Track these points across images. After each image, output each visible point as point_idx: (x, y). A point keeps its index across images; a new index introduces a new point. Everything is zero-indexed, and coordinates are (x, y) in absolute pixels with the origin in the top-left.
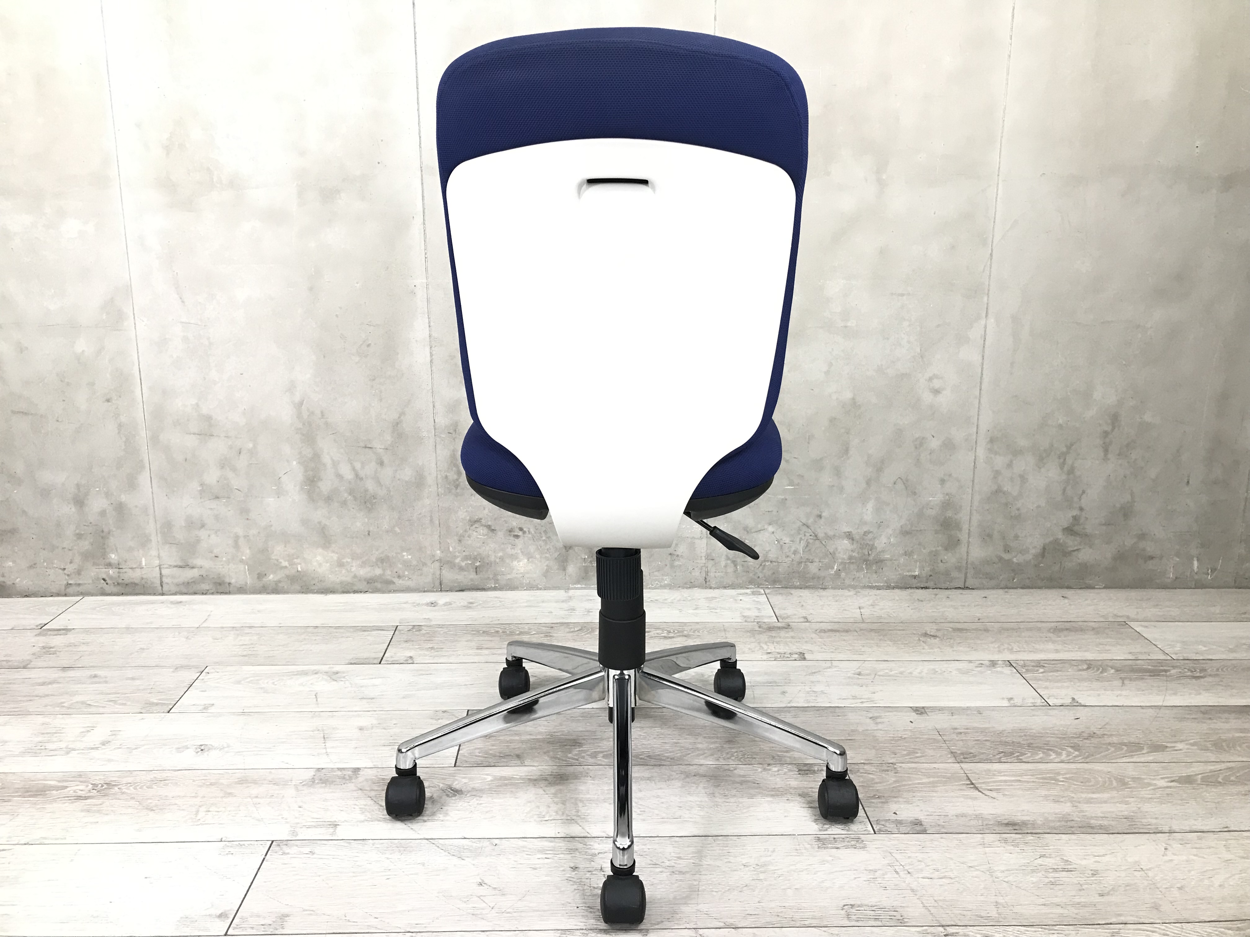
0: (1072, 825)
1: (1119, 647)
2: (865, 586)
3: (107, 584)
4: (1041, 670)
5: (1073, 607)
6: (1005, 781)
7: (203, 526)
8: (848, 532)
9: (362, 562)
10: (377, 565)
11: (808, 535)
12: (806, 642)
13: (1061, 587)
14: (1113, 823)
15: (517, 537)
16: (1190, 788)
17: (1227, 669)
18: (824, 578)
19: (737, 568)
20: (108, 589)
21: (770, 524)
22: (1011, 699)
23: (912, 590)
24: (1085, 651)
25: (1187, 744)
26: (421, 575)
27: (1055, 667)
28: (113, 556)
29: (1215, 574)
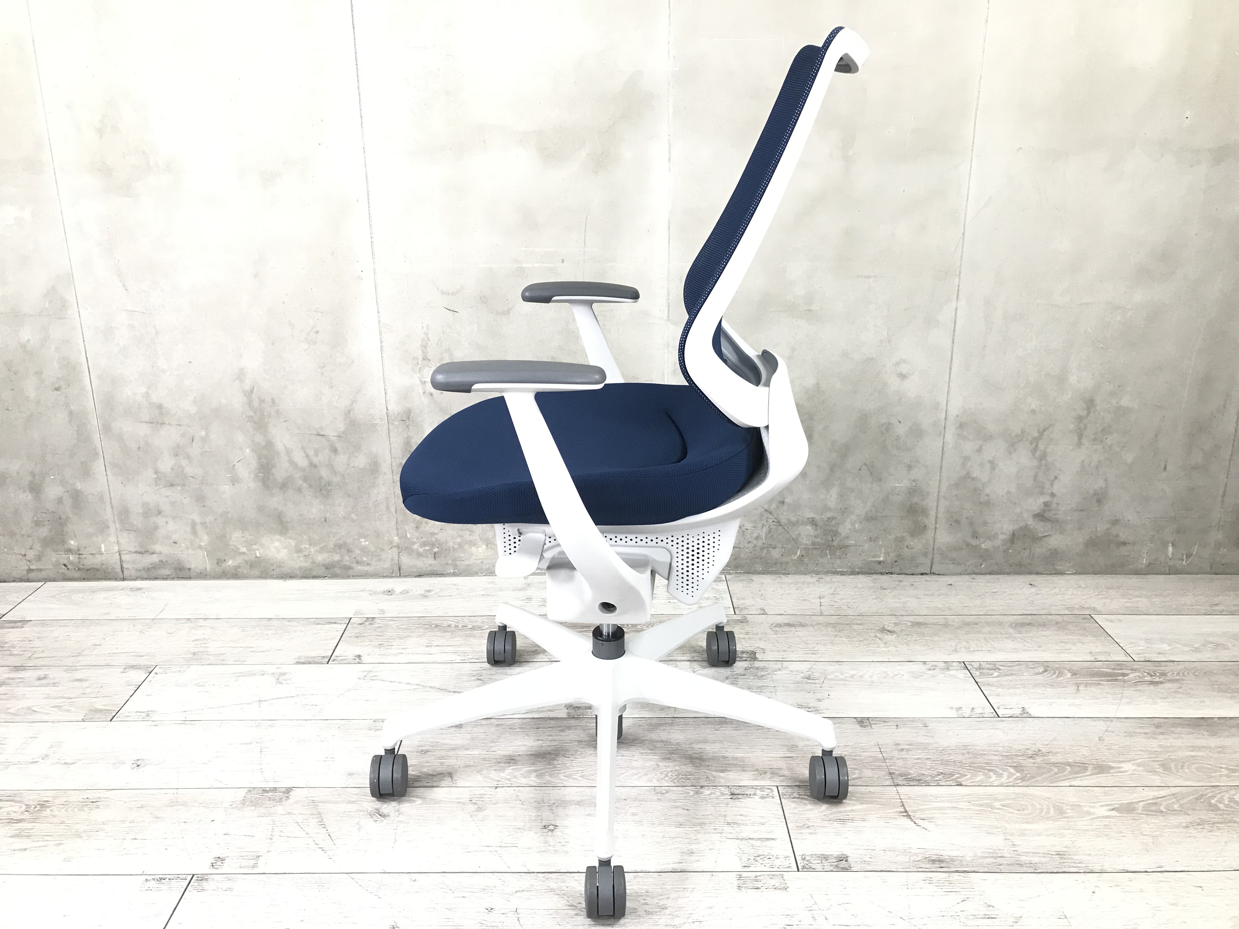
0: (1001, 863)
1: (1079, 645)
2: (828, 571)
3: (68, 569)
4: (996, 674)
5: (1040, 596)
6: (940, 809)
7: (160, 512)
8: (811, 518)
9: (320, 548)
10: (335, 551)
11: (770, 521)
12: (760, 639)
13: (1030, 573)
14: (1044, 860)
16: (1129, 818)
17: (1188, 674)
18: (787, 563)
20: (69, 574)
22: (961, 708)
23: (877, 576)
24: (1045, 651)
25: (1133, 764)
26: (380, 560)
27: (1011, 670)
28: (72, 542)
29: (1190, 560)
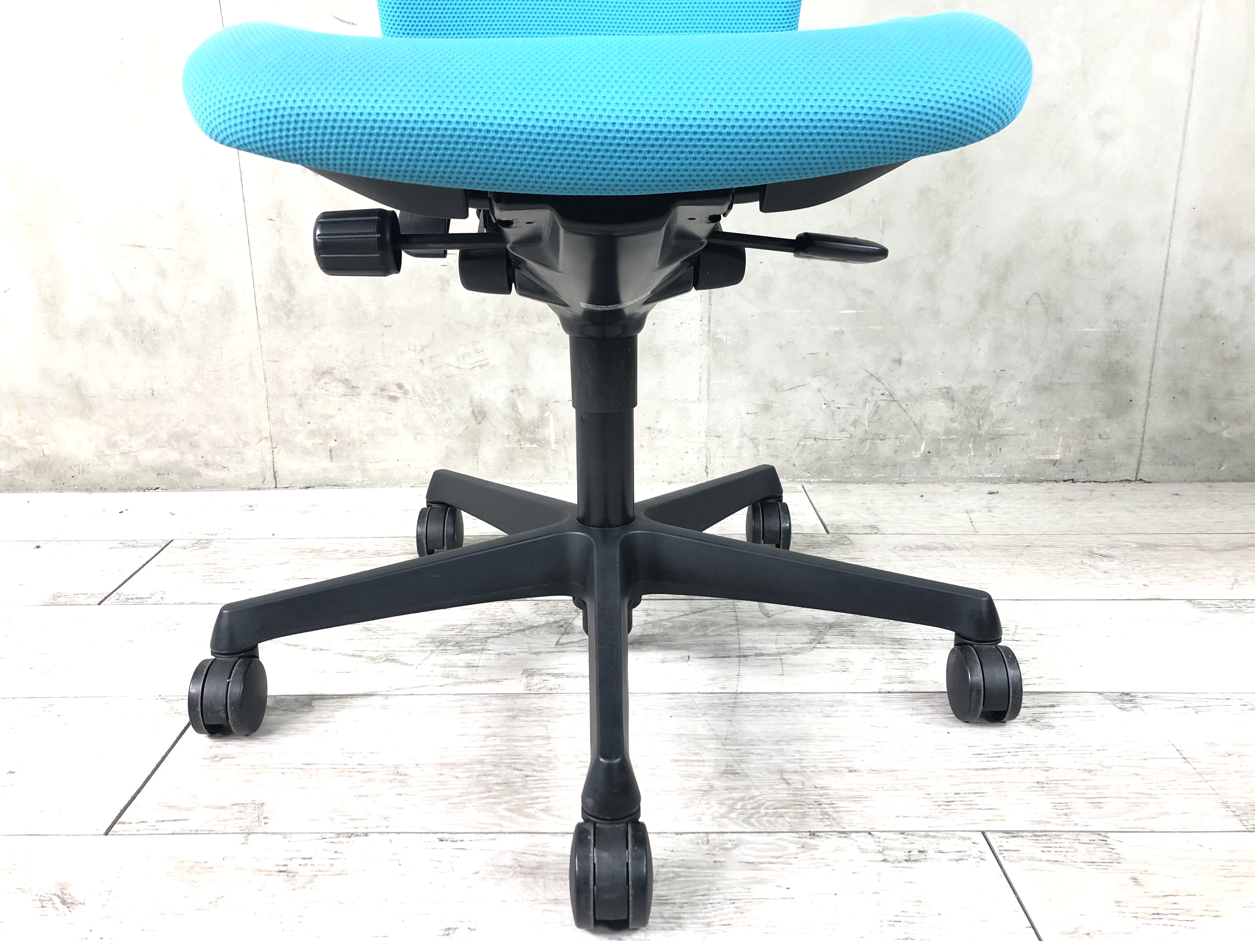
2: (971, 478)
8: (945, 388)
9: (146, 441)
10: (170, 445)
11: (877, 393)
15: (394, 398)
18: (904, 465)
19: (758, 450)
21: (815, 376)
23: (1050, 485)
26: (243, 461)
